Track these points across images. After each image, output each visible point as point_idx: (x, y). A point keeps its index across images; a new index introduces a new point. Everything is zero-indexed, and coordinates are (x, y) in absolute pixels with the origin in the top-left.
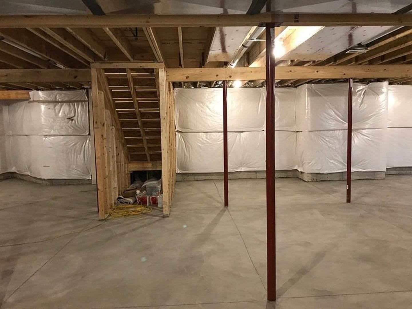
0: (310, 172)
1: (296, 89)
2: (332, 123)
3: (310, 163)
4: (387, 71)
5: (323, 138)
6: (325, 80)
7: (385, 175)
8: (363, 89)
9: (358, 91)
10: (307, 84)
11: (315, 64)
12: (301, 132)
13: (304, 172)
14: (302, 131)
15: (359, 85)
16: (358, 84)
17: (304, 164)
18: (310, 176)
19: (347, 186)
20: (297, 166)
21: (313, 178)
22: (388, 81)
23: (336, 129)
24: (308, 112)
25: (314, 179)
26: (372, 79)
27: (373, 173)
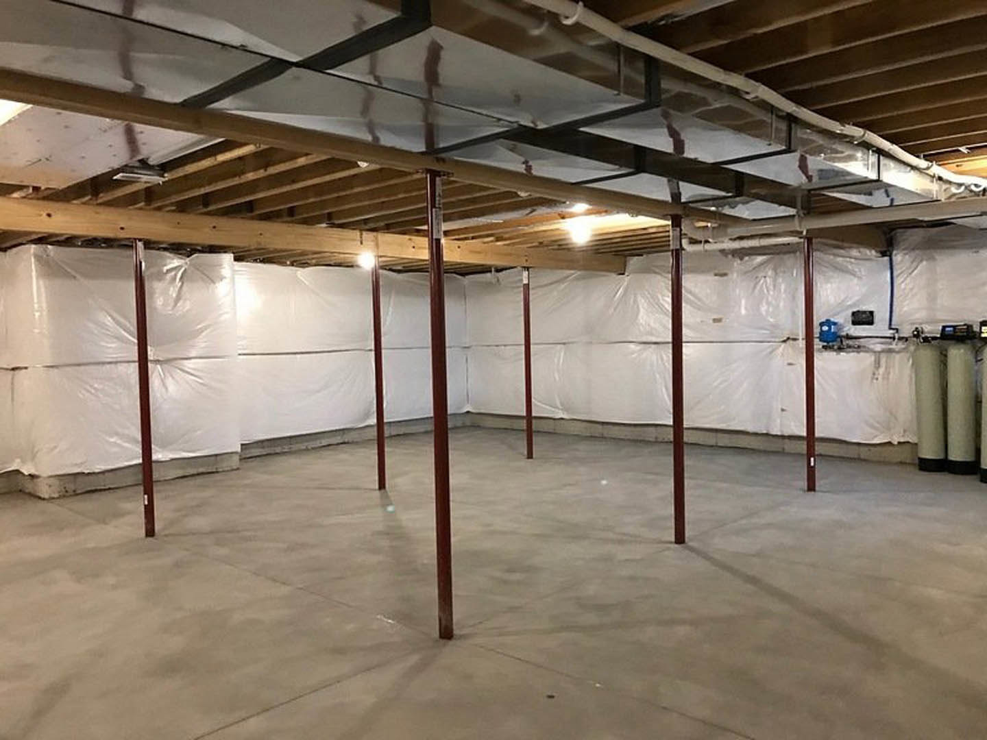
0: (54, 474)
1: (6, 255)
2: (109, 345)
3: (55, 447)
4: (218, 230)
5: (87, 383)
6: (83, 239)
7: (240, 460)
8: (179, 266)
9: (168, 271)
10: (35, 244)
11: (41, 195)
12: (24, 371)
13: (37, 473)
14: (26, 368)
15: (169, 257)
16: (167, 254)
17: (37, 452)
18: (55, 482)
19: (144, 498)
20: (18, 460)
21: (65, 488)
22: (233, 253)
23: (119, 359)
24: (41, 316)
25: (67, 489)
26: (197, 245)
27: (213, 458)
